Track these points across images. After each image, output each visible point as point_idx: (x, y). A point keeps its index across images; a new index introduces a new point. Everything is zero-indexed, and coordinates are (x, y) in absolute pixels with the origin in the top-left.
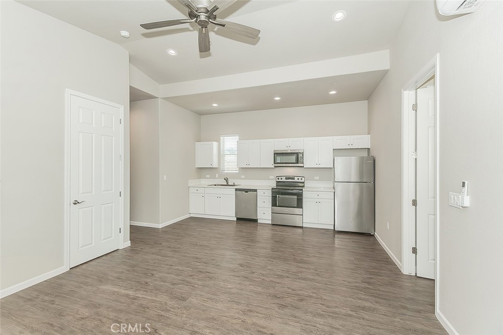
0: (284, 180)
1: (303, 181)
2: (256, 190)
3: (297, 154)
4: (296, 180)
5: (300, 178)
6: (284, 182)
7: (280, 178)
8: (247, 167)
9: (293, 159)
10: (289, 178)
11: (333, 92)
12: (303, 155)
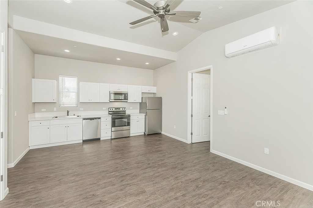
0: (114, 110)
1: (125, 110)
2: (99, 118)
3: (125, 94)
4: (121, 110)
5: (123, 108)
6: (113, 111)
7: (111, 109)
8: (89, 102)
9: (122, 97)
10: (117, 109)
11: (147, 64)
12: (128, 95)
